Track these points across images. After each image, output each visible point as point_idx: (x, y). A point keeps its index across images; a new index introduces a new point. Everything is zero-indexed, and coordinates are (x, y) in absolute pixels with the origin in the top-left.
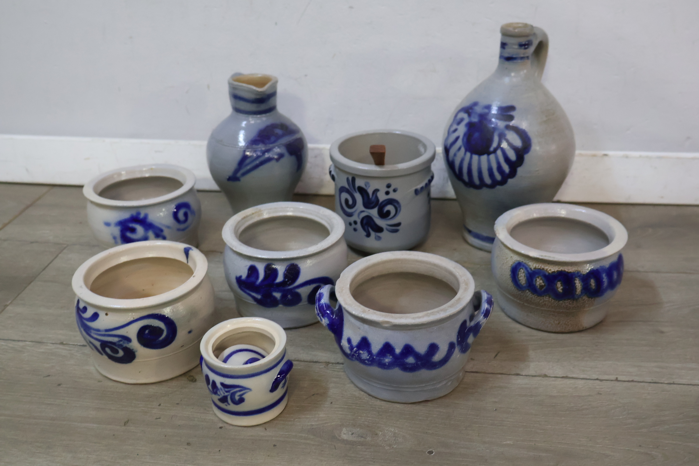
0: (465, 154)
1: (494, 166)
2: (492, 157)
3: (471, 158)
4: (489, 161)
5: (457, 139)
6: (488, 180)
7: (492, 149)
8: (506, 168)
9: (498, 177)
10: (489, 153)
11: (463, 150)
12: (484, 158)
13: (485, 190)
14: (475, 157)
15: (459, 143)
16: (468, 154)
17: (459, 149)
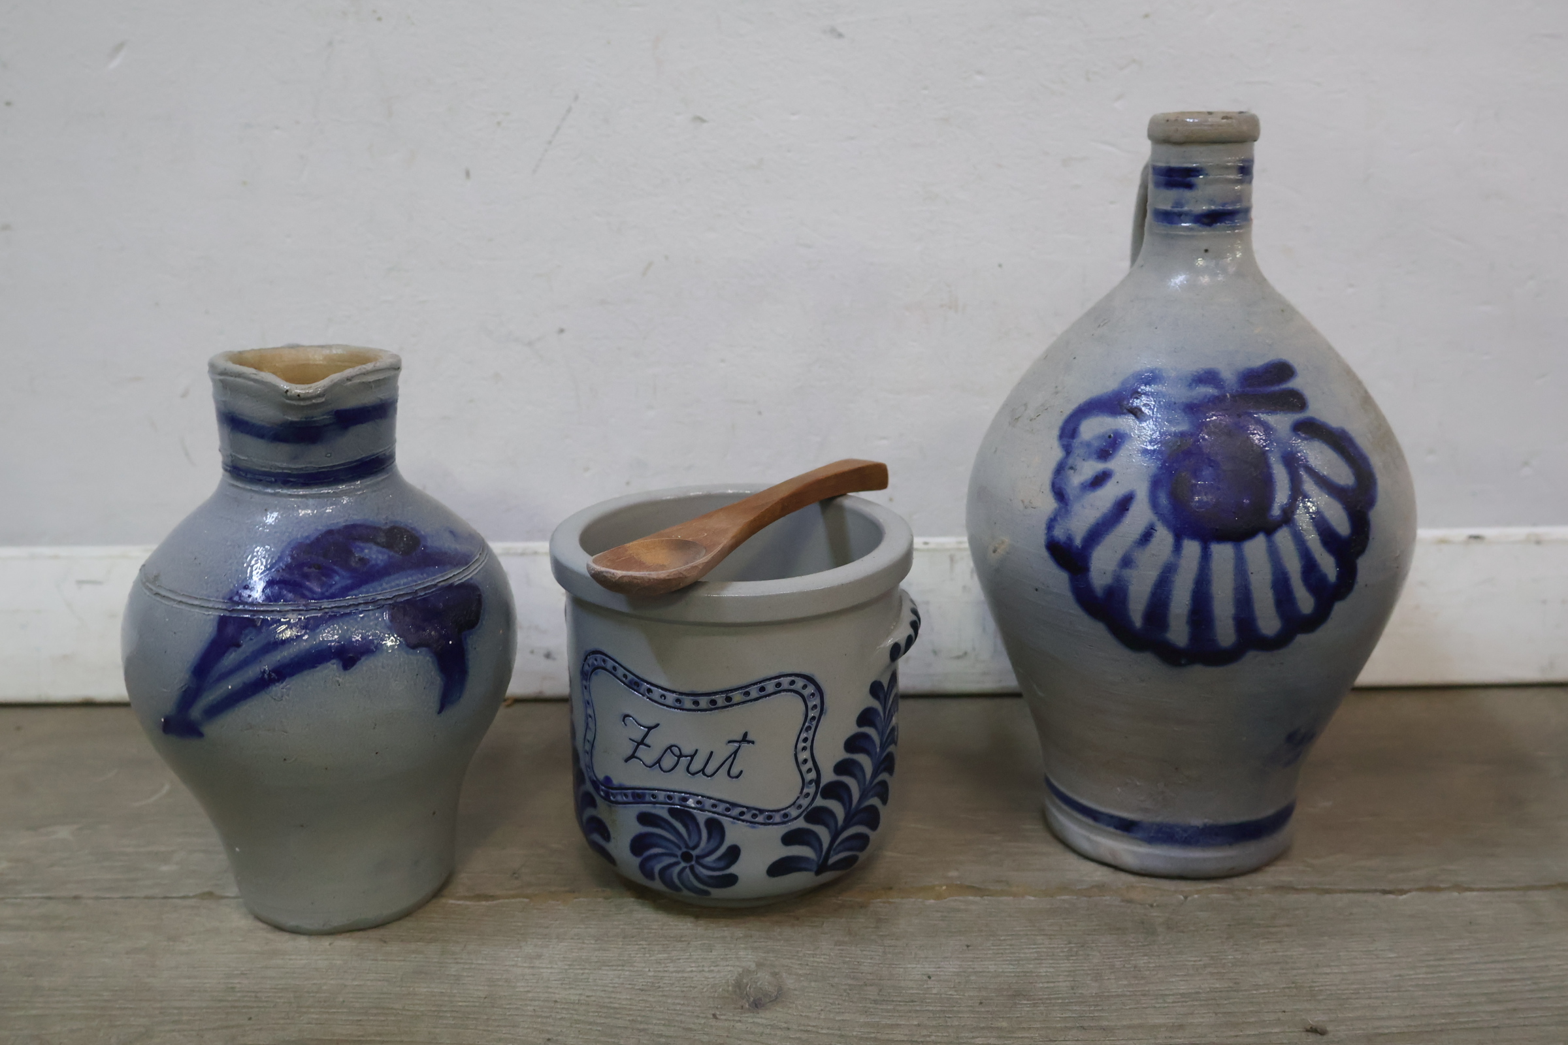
0: (1177, 547)
1: (1293, 566)
2: (1283, 537)
3: (1206, 556)
4: (1274, 554)
5: (1123, 505)
6: (1268, 622)
7: (1276, 511)
8: (1328, 565)
9: (1305, 601)
10: (1270, 530)
11: (1164, 537)
12: (1256, 547)
13: (1254, 663)
14: (1222, 552)
15: (1140, 515)
16: (1192, 548)
17: (1147, 536)
